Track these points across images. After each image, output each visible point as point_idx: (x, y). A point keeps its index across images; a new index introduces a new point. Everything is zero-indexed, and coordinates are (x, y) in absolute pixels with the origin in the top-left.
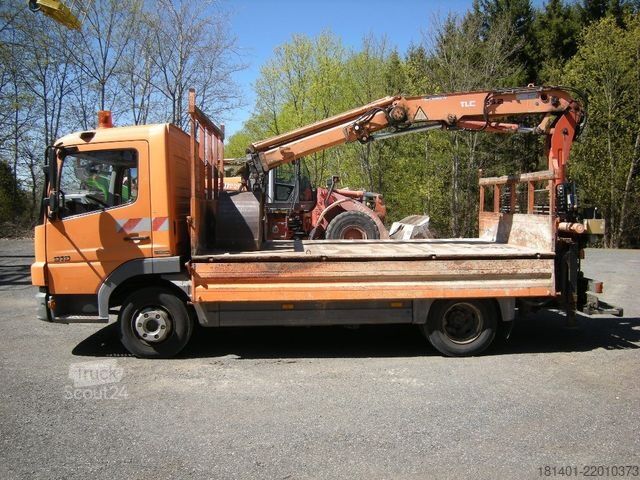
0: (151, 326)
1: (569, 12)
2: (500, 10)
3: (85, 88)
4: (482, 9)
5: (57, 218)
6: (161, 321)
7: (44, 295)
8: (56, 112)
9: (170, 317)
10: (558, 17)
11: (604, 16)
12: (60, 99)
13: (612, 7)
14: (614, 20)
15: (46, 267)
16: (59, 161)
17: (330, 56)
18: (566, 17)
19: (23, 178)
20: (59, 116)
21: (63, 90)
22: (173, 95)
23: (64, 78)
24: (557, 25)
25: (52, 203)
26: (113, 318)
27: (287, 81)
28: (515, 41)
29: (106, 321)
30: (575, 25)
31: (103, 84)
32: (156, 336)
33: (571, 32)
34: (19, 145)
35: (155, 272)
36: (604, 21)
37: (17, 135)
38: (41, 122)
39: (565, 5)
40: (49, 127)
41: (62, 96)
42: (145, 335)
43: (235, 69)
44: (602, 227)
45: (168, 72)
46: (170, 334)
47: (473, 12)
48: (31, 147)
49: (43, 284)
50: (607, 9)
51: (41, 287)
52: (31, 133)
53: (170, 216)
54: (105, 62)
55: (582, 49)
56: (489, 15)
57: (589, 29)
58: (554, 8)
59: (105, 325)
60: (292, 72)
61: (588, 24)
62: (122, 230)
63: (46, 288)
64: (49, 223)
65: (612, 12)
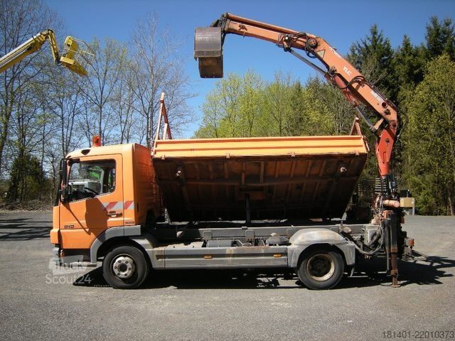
0: (123, 268)
1: (417, 52)
2: (369, 52)
3: (89, 110)
4: (356, 52)
5: (66, 203)
6: (129, 265)
7: (58, 249)
8: (70, 126)
9: (134, 263)
10: (409, 55)
11: (441, 54)
12: (73, 117)
13: (447, 48)
14: (448, 57)
15: (59, 232)
16: (68, 167)
17: (253, 87)
18: (414, 56)
19: (46, 170)
20: (72, 129)
21: (75, 112)
22: (147, 114)
23: (75, 104)
24: (409, 61)
25: (64, 193)
26: (100, 264)
27: (223, 104)
28: (380, 72)
29: (95, 266)
30: (422, 61)
31: (101, 108)
32: (126, 275)
33: (419, 66)
34: (45, 149)
35: (126, 235)
36: (441, 58)
37: (44, 141)
38: (60, 132)
39: (414, 47)
40: (65, 137)
41: (74, 115)
42: (119, 274)
43: (188, 96)
44: (413, 203)
45: (144, 99)
46: (134, 274)
47: (350, 54)
48: (53, 149)
49: (57, 242)
50: (443, 49)
51: (56, 244)
52: (53, 140)
53: (135, 200)
54: (102, 93)
55: (426, 77)
56: (362, 55)
57: (432, 63)
58: (406, 49)
59: (95, 268)
60: (227, 98)
61: (430, 60)
62: (105, 209)
63: (59, 245)
64: (62, 205)
65: (448, 51)
